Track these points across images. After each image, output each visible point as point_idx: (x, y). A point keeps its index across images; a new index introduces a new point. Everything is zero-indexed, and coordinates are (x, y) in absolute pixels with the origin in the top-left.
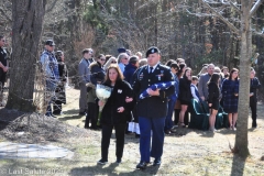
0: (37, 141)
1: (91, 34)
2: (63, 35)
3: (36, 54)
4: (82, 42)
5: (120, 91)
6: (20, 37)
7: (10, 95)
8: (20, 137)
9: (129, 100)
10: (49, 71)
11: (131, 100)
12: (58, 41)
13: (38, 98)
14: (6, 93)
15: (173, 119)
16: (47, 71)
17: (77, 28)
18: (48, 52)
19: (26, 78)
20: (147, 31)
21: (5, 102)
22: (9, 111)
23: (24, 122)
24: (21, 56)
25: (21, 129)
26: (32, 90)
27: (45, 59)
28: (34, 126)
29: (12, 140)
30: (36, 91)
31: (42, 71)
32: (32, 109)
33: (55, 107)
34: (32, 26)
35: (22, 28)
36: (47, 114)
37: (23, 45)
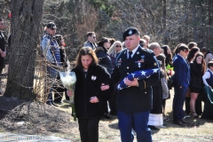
0: (38, 132)
1: (94, 15)
2: (64, 17)
3: (36, 38)
4: (85, 25)
5: (94, 78)
6: (20, 20)
7: (9, 82)
8: (19, 127)
9: (105, 87)
10: (50, 57)
11: (107, 87)
12: (59, 24)
13: (39, 85)
14: (5, 81)
15: (184, 109)
16: (48, 56)
17: (79, 9)
18: (50, 37)
19: (26, 64)
20: (155, 13)
21: (4, 90)
22: (8, 100)
23: (24, 111)
24: (21, 40)
25: (20, 118)
26: (32, 77)
27: (45, 44)
28: (35, 115)
29: (11, 130)
30: (37, 78)
31: (43, 56)
32: (32, 96)
33: (56, 95)
34: (33, 8)
35: (21, 10)
36: (48, 103)
37: (23, 28)
